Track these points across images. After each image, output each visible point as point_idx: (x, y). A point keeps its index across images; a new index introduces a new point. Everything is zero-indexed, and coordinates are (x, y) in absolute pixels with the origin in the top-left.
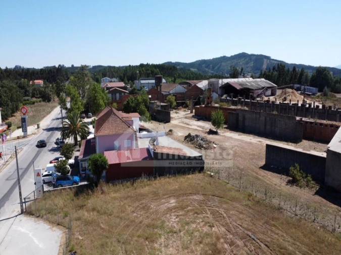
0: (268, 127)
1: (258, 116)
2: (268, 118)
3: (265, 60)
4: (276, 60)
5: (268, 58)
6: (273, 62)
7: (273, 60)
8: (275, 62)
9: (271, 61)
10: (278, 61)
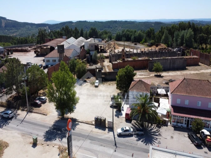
0: (171, 65)
1: (166, 61)
2: (171, 61)
3: (3, 20)
4: (11, 20)
5: (4, 18)
6: (9, 21)
7: (9, 20)
8: (11, 22)
9: (7, 21)
10: (12, 21)
